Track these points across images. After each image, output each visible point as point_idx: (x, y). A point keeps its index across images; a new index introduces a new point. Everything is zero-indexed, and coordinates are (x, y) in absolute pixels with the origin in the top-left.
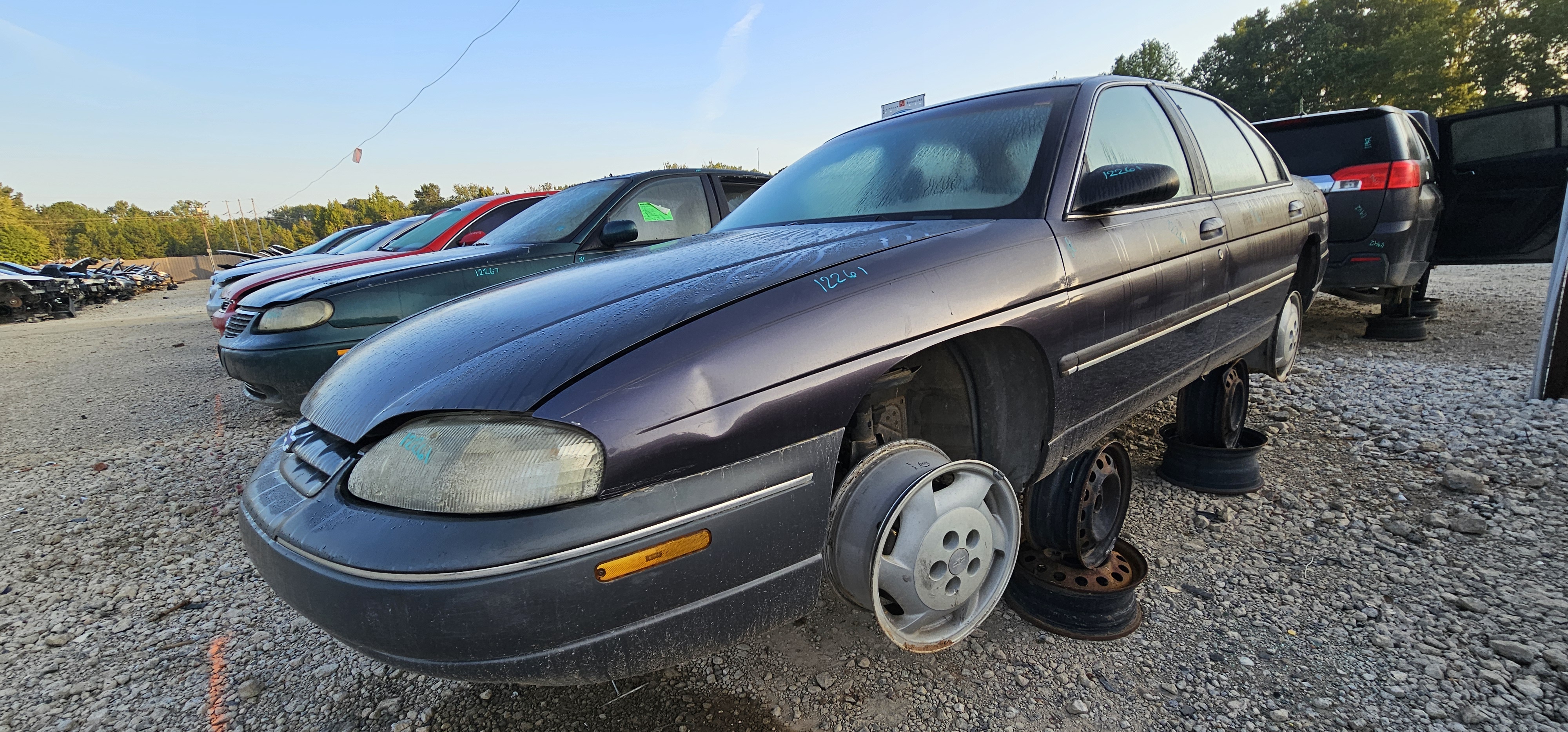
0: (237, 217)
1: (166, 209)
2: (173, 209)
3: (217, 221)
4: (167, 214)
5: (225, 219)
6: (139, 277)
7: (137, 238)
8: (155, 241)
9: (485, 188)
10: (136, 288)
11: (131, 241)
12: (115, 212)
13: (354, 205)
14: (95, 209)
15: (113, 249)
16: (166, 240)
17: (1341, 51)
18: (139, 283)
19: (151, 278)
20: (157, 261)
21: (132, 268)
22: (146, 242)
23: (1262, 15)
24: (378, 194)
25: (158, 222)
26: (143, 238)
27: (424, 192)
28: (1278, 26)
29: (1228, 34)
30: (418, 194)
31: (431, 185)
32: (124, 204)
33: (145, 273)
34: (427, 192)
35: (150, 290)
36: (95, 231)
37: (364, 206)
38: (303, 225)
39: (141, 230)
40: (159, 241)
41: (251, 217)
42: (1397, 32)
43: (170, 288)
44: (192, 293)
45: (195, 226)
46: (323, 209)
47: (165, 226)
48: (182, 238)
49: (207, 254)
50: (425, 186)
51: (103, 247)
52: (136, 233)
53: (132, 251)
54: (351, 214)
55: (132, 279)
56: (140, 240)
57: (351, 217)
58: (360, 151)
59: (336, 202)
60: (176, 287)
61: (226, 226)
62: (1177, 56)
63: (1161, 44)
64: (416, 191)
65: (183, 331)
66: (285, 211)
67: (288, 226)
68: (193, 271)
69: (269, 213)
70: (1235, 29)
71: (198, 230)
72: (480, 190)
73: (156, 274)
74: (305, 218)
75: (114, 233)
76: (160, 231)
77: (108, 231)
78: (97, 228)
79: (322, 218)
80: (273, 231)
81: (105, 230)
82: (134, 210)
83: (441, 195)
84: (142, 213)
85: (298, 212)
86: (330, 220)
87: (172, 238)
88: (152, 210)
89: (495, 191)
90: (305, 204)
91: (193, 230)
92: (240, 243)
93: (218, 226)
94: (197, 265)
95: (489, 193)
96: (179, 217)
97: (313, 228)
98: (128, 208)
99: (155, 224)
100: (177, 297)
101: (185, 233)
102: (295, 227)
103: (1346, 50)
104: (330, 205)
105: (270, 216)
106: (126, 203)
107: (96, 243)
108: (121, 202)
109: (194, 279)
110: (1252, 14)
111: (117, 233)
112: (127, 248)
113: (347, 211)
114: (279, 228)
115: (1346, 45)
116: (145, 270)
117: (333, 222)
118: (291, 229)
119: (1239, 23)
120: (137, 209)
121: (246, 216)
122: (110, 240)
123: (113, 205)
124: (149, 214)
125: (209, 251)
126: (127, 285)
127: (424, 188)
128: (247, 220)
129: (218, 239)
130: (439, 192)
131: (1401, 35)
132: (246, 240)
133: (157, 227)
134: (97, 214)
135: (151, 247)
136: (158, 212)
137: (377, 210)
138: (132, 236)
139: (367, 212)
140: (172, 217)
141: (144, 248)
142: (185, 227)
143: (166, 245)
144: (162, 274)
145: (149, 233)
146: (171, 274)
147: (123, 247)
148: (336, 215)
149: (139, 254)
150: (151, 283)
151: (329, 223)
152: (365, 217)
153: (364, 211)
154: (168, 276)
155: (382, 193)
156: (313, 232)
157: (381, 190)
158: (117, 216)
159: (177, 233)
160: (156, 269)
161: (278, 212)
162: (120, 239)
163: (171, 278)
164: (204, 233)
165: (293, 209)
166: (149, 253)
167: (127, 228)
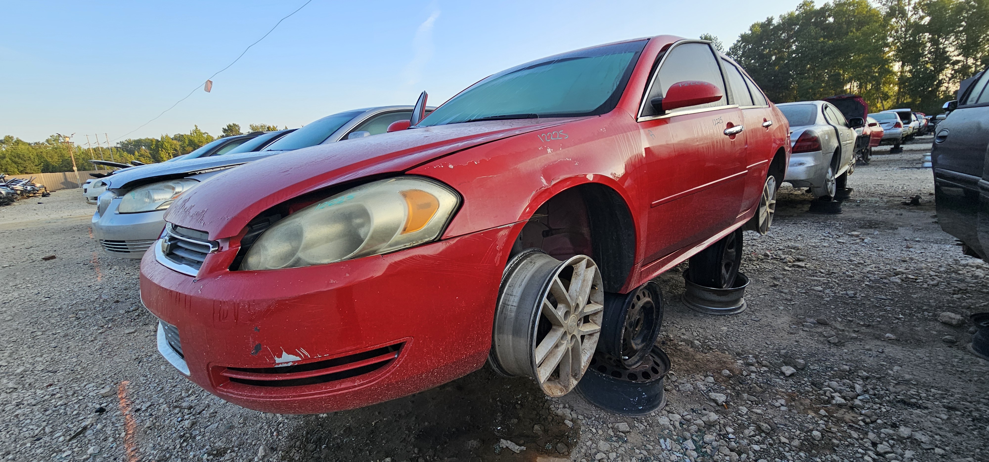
0: (94, 147)
2: (47, 140)
3: (80, 149)
4: (43, 144)
5: (86, 147)
6: (19, 187)
7: (20, 161)
8: (33, 163)
9: (272, 127)
10: (16, 196)
11: (15, 163)
12: (4, 143)
13: (179, 138)
16: (42, 162)
17: (819, 43)
18: (19, 192)
19: (29, 188)
20: (34, 176)
21: (13, 181)
22: (27, 164)
23: (770, 21)
24: (196, 131)
25: (36, 150)
26: (25, 161)
27: (229, 129)
28: (778, 28)
29: (747, 33)
30: (225, 130)
31: (234, 124)
32: (11, 138)
33: (24, 185)
34: (230, 129)
35: (29, 197)
37: (186, 138)
38: (143, 152)
39: (23, 155)
40: (37, 163)
41: (105, 146)
42: (851, 32)
43: (44, 195)
44: (62, 199)
45: (64, 152)
46: (157, 141)
47: (42, 152)
48: (55, 161)
49: (73, 171)
50: (230, 125)
52: (19, 158)
53: (16, 170)
54: (178, 144)
55: (12, 189)
56: (22, 162)
57: (178, 146)
58: (211, 82)
59: (167, 136)
60: (48, 194)
61: (86, 153)
62: (722, 44)
63: (712, 37)
64: (224, 129)
65: (55, 237)
66: (129, 143)
67: (131, 152)
68: (62, 183)
69: (118, 143)
70: (751, 30)
71: (66, 155)
72: (268, 128)
73: (33, 185)
74: (143, 147)
75: (3, 157)
76: (38, 156)
79: (157, 147)
80: (121, 156)
82: (18, 142)
83: (241, 131)
84: (24, 143)
85: (138, 143)
86: (162, 148)
87: (46, 161)
88: (32, 141)
89: (278, 128)
90: (143, 138)
91: (62, 156)
93: (81, 152)
94: (65, 179)
95: (274, 129)
96: (52, 146)
97: (150, 153)
98: (14, 140)
99: (34, 151)
100: (48, 202)
101: (56, 158)
102: (136, 153)
103: (823, 42)
104: (162, 138)
105: (119, 146)
106: (12, 137)
108: (9, 136)
109: (64, 189)
110: (763, 20)
111: (5, 157)
112: (11, 167)
113: (175, 142)
114: (125, 154)
115: (822, 39)
116: (24, 182)
117: (164, 149)
118: (134, 155)
119: (753, 26)
120: (21, 141)
121: (101, 146)
124: (29, 144)
125: (75, 168)
126: (8, 193)
127: (230, 126)
128: (102, 148)
129: (81, 161)
130: (239, 129)
131: (855, 33)
133: (35, 153)
135: (30, 166)
136: (36, 143)
137: (196, 141)
138: (17, 159)
139: (189, 143)
140: (46, 147)
141: (25, 167)
142: (56, 153)
143: (42, 165)
144: (38, 185)
145: (30, 157)
146: (45, 186)
147: (9, 166)
148: (167, 145)
149: (21, 172)
150: (29, 192)
151: (162, 151)
152: (188, 145)
153: (187, 142)
154: (43, 187)
155: (199, 130)
156: (150, 156)
157: (199, 128)
158: (5, 146)
159: (50, 157)
160: (34, 182)
161: (124, 143)
162: (7, 162)
163: (45, 188)
164: (71, 157)
165: (135, 141)
166: (29, 171)
167: (13, 154)
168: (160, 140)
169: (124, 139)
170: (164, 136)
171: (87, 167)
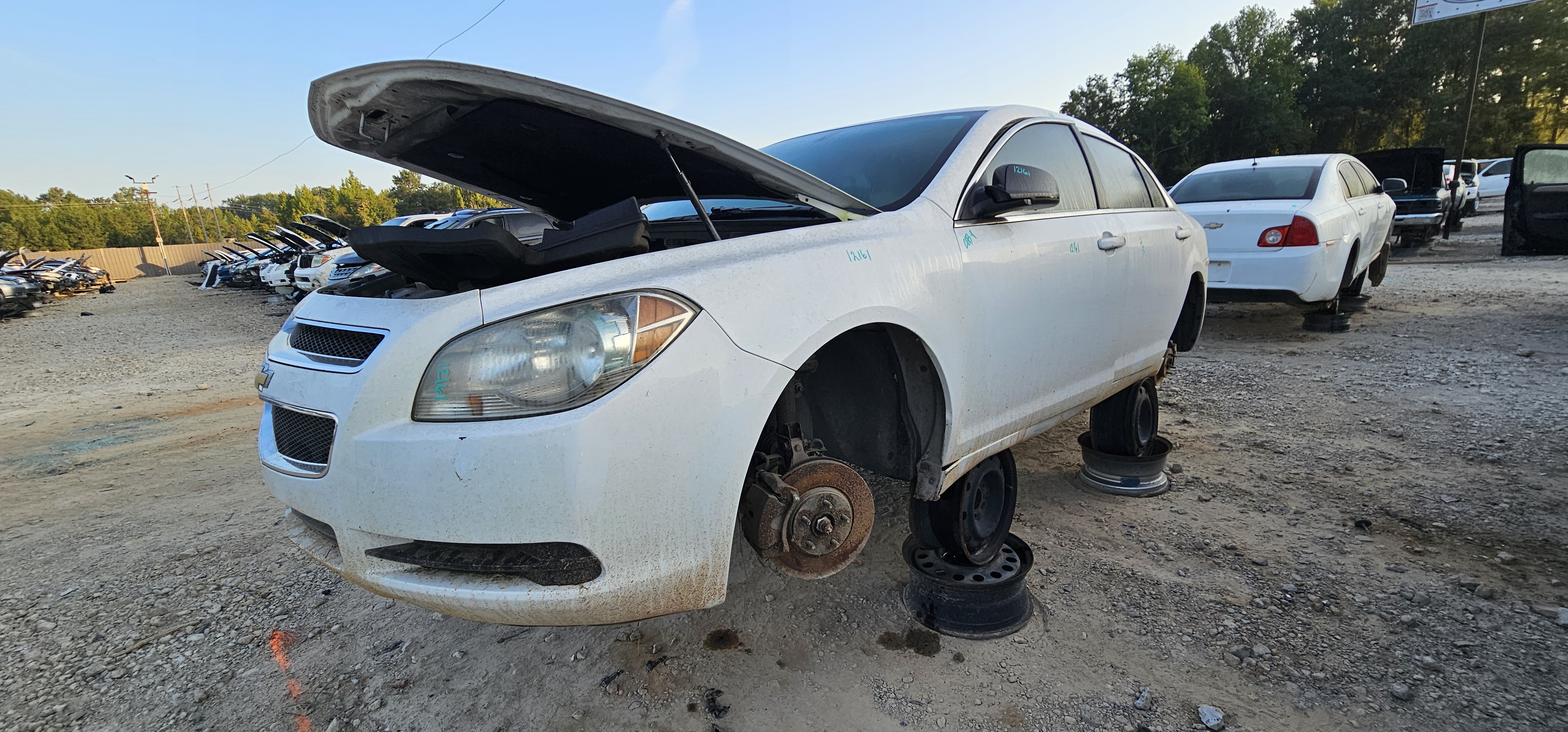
0: (189, 207)
1: (108, 195)
2: (115, 196)
3: (166, 211)
4: (108, 200)
5: (176, 207)
6: (51, 275)
7: (72, 228)
8: (93, 231)
10: (40, 295)
11: (65, 231)
12: (48, 200)
13: (324, 193)
14: (22, 195)
15: (43, 241)
16: (107, 230)
18: (51, 286)
19: (75, 276)
20: (88, 253)
21: (43, 262)
22: (83, 233)
24: (351, 180)
25: (97, 210)
26: (80, 228)
30: (397, 181)
32: (60, 191)
33: (65, 270)
34: (405, 179)
36: (22, 220)
37: (335, 193)
38: (266, 215)
39: (78, 219)
40: (99, 232)
41: (206, 205)
43: (103, 290)
45: (141, 215)
46: (290, 197)
47: (106, 214)
48: (128, 229)
49: (157, 245)
51: (32, 238)
52: (71, 223)
53: (66, 243)
54: (322, 201)
56: (76, 230)
57: (322, 205)
59: (304, 188)
61: (177, 216)
64: (395, 178)
66: (242, 201)
67: (245, 215)
68: (138, 267)
69: (224, 202)
71: (145, 218)
73: (85, 270)
74: (265, 208)
75: (45, 222)
76: (100, 220)
77: (38, 220)
78: (25, 216)
79: (289, 204)
80: (230, 221)
81: (34, 218)
82: (70, 197)
83: (422, 183)
84: (79, 200)
85: (256, 202)
86: (297, 207)
87: (114, 228)
88: (91, 197)
90: (263, 193)
91: (139, 220)
92: (194, 234)
93: (167, 215)
94: (144, 259)
96: (122, 205)
97: (278, 217)
98: (64, 196)
99: (93, 211)
101: (129, 222)
102: (254, 217)
104: (297, 191)
105: (226, 205)
106: (61, 190)
107: (23, 233)
108: (55, 189)
109: (140, 277)
111: (48, 222)
112: (60, 239)
113: (317, 198)
114: (236, 218)
116: (67, 266)
117: (301, 209)
118: (250, 220)
120: (74, 195)
121: (199, 205)
122: (40, 230)
123: (46, 192)
124: (88, 201)
125: (159, 240)
127: (404, 173)
128: (201, 208)
129: (168, 228)
130: (419, 179)
132: (200, 231)
133: (96, 215)
134: (26, 201)
135: (88, 236)
136: (97, 200)
137: (352, 198)
138: (67, 226)
139: (341, 200)
140: (114, 205)
141: (80, 239)
142: (129, 215)
143: (106, 236)
144: (94, 270)
145: (87, 222)
146: (108, 271)
147: (55, 238)
148: (304, 203)
149: (75, 247)
150: (75, 283)
151: (297, 212)
152: (338, 204)
153: (336, 199)
154: (103, 273)
155: (356, 179)
156: (278, 221)
157: (355, 175)
158: (51, 204)
159: (120, 223)
160: (87, 264)
161: (234, 202)
162: (52, 229)
163: (108, 275)
164: (152, 222)
165: (251, 198)
166: (87, 245)
167: (61, 216)
168: (293, 194)
169: (233, 195)
170: (300, 188)
171: (178, 240)
